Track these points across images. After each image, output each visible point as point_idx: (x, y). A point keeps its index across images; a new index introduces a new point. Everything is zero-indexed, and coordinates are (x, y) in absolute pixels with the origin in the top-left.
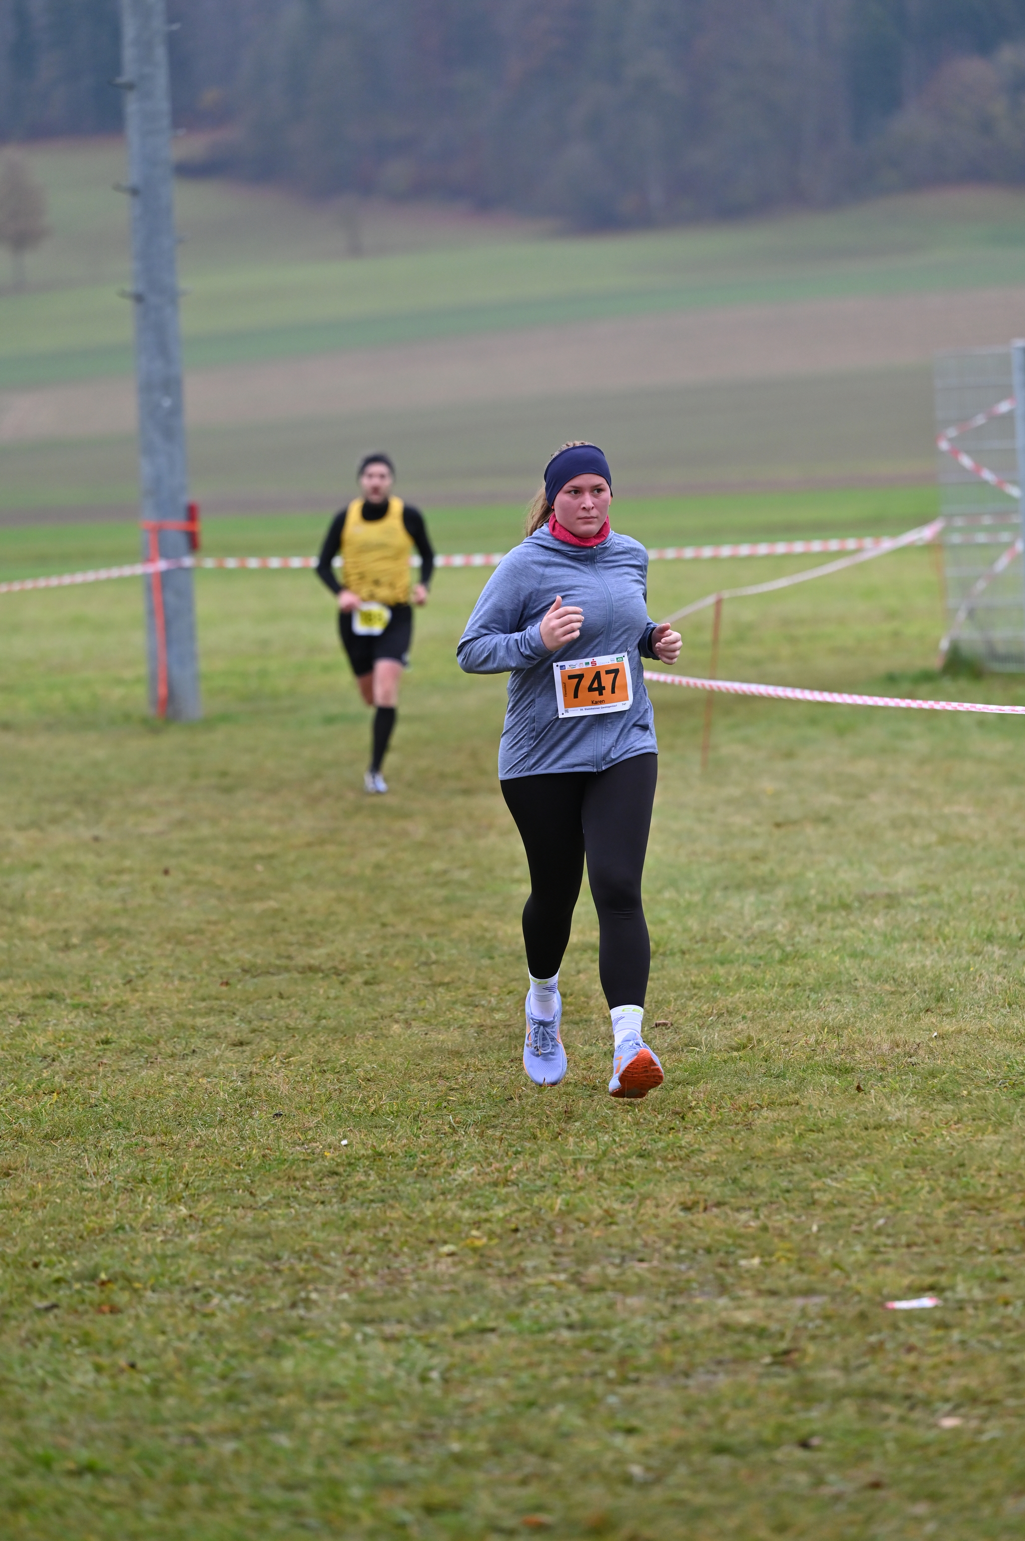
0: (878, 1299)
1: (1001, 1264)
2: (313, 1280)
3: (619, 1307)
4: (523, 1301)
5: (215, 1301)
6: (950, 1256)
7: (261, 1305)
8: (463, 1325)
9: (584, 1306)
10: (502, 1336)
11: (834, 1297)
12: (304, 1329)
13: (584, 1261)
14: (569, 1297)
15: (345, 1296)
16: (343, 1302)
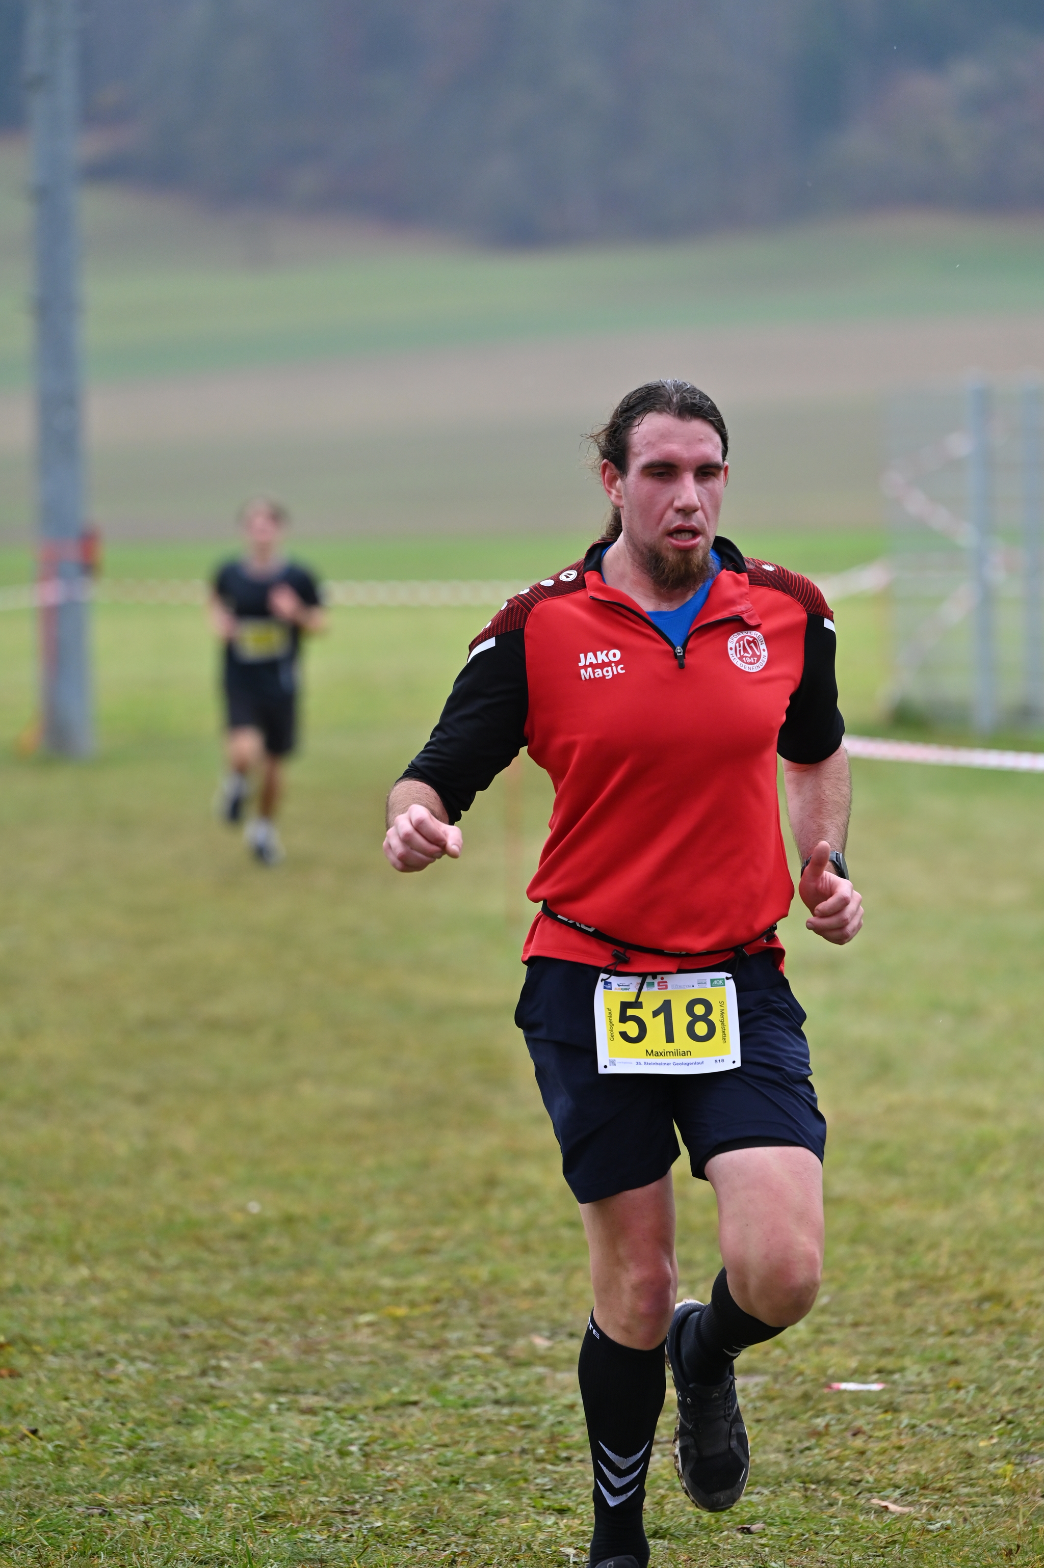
0: (823, 1380)
1: (953, 1346)
2: (224, 1348)
3: (548, 1383)
4: (447, 1375)
5: (121, 1366)
6: (897, 1338)
7: (169, 1372)
8: (384, 1398)
9: (511, 1380)
10: (424, 1410)
11: (776, 1377)
12: (216, 1398)
13: (511, 1333)
14: (497, 1371)
15: (258, 1365)
16: (255, 1371)
